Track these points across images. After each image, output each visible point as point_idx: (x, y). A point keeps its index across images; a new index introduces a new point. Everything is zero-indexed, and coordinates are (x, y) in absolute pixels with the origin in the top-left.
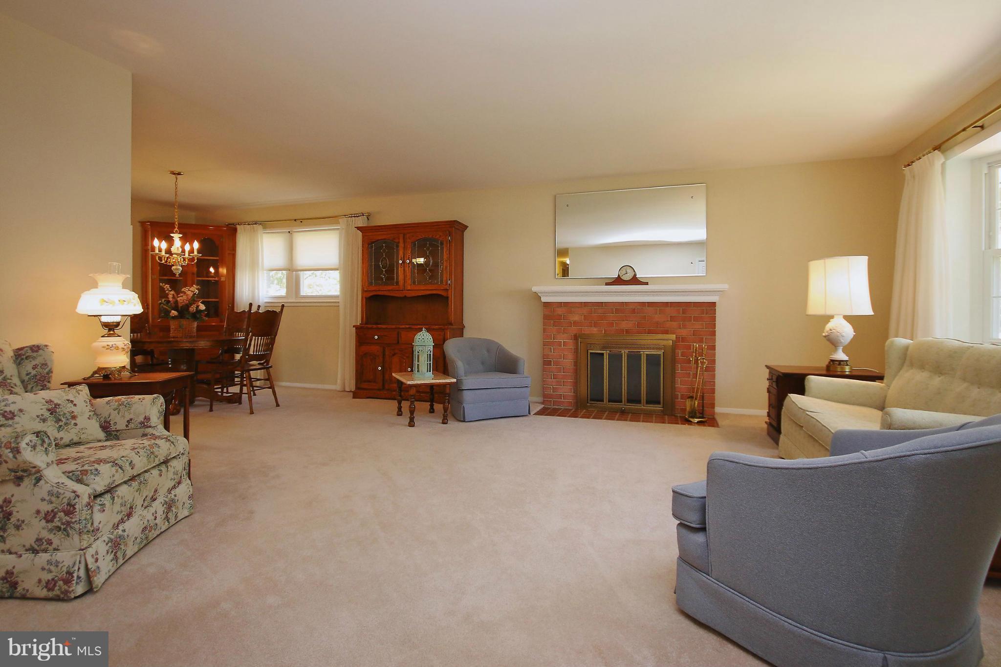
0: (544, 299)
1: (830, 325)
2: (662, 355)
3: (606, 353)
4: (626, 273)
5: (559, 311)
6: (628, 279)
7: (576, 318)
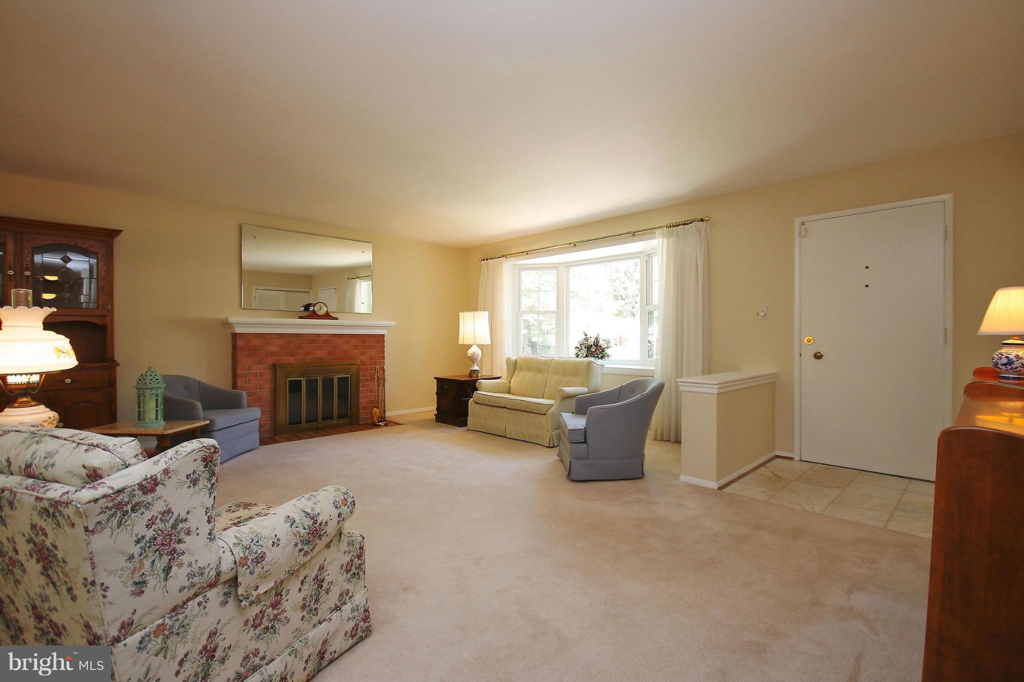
0: (238, 330)
1: (470, 351)
2: (349, 378)
3: (304, 380)
4: (321, 309)
5: (255, 342)
6: (322, 314)
7: (273, 348)
